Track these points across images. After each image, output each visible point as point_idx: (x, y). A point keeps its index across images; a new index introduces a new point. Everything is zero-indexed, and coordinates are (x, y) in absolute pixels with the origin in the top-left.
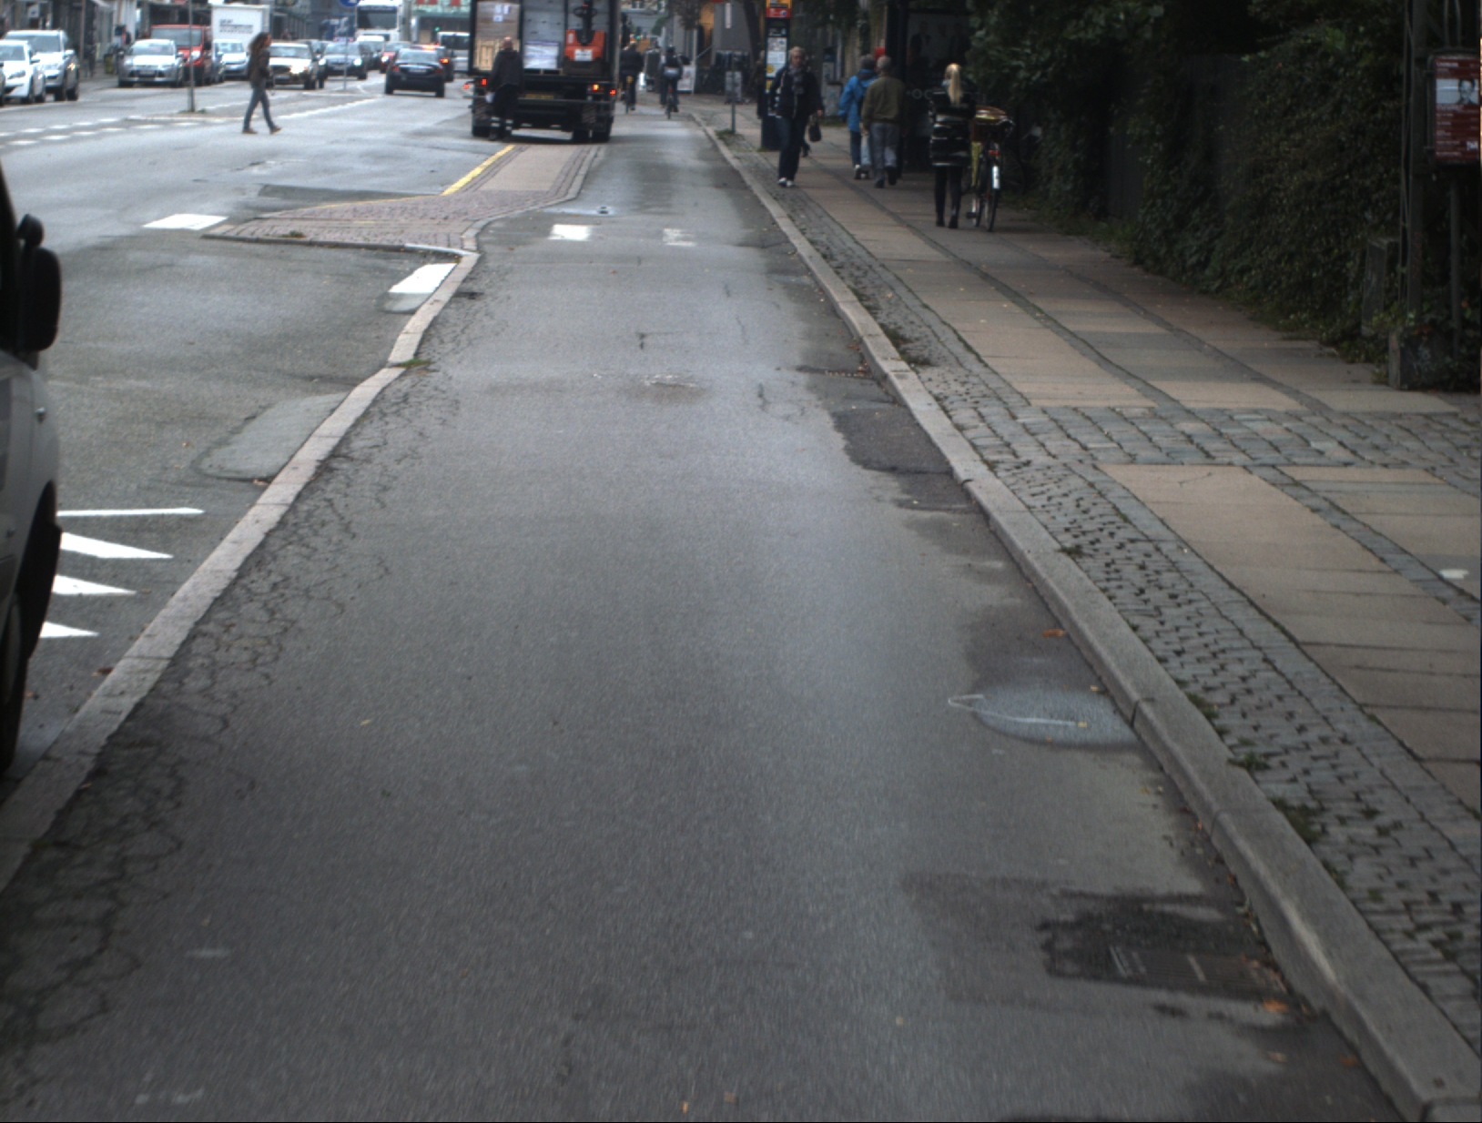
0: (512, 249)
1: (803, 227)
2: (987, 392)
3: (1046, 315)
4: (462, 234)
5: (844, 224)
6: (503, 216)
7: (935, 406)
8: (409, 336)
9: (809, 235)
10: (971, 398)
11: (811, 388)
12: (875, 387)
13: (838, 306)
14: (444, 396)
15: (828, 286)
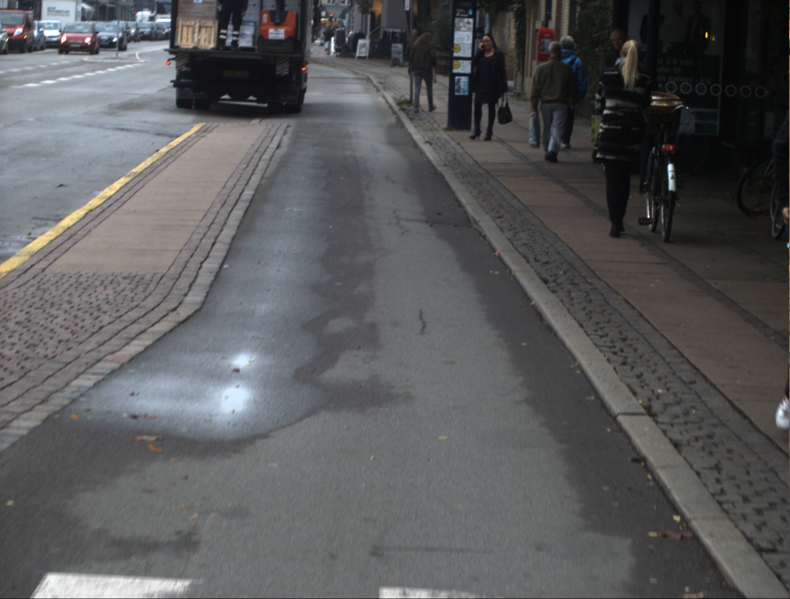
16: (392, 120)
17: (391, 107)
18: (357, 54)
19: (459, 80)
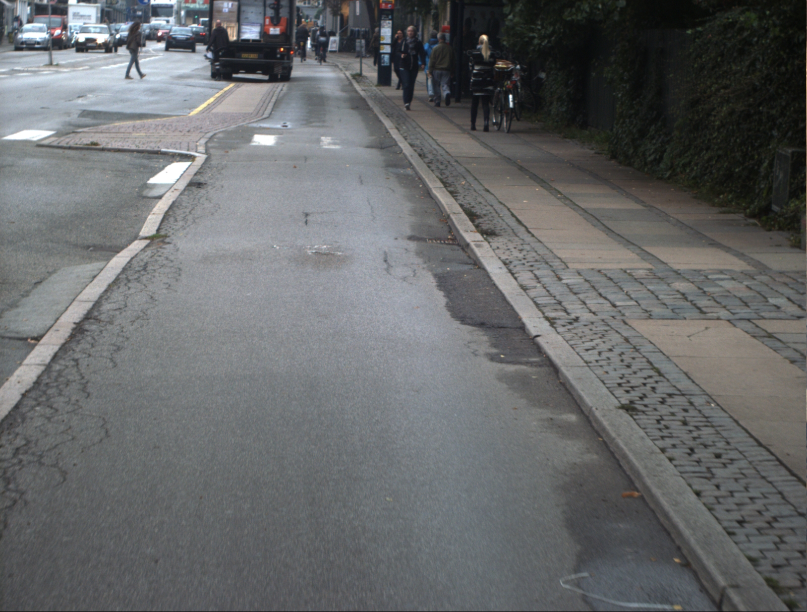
0: (228, 152)
1: (405, 134)
2: (538, 258)
3: (564, 196)
4: (197, 142)
5: (430, 133)
6: (224, 129)
7: (505, 270)
8: (154, 216)
9: (409, 141)
10: (528, 262)
11: (419, 254)
12: (461, 252)
13: (431, 191)
14: (171, 264)
15: (424, 177)
16: (347, 83)
17: (347, 78)
18: (329, 49)
19: (384, 57)
